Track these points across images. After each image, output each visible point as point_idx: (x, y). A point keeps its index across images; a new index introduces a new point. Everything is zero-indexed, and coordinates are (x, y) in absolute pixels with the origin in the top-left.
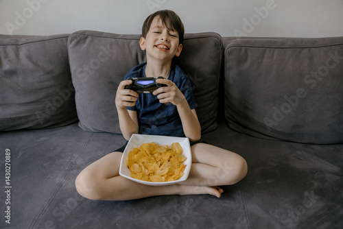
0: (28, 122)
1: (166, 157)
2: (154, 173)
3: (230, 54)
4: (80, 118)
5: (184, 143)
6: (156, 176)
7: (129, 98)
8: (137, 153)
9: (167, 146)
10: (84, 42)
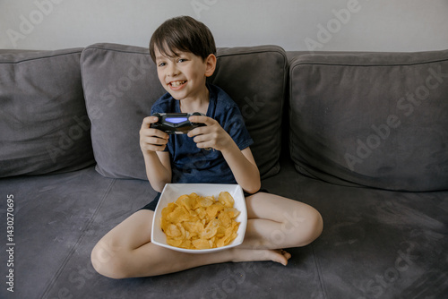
0: (27, 166)
1: (213, 213)
2: (198, 237)
3: (297, 73)
4: (97, 159)
5: (235, 192)
6: (201, 241)
7: (155, 141)
8: (173, 210)
9: (213, 197)
10: (103, 59)
